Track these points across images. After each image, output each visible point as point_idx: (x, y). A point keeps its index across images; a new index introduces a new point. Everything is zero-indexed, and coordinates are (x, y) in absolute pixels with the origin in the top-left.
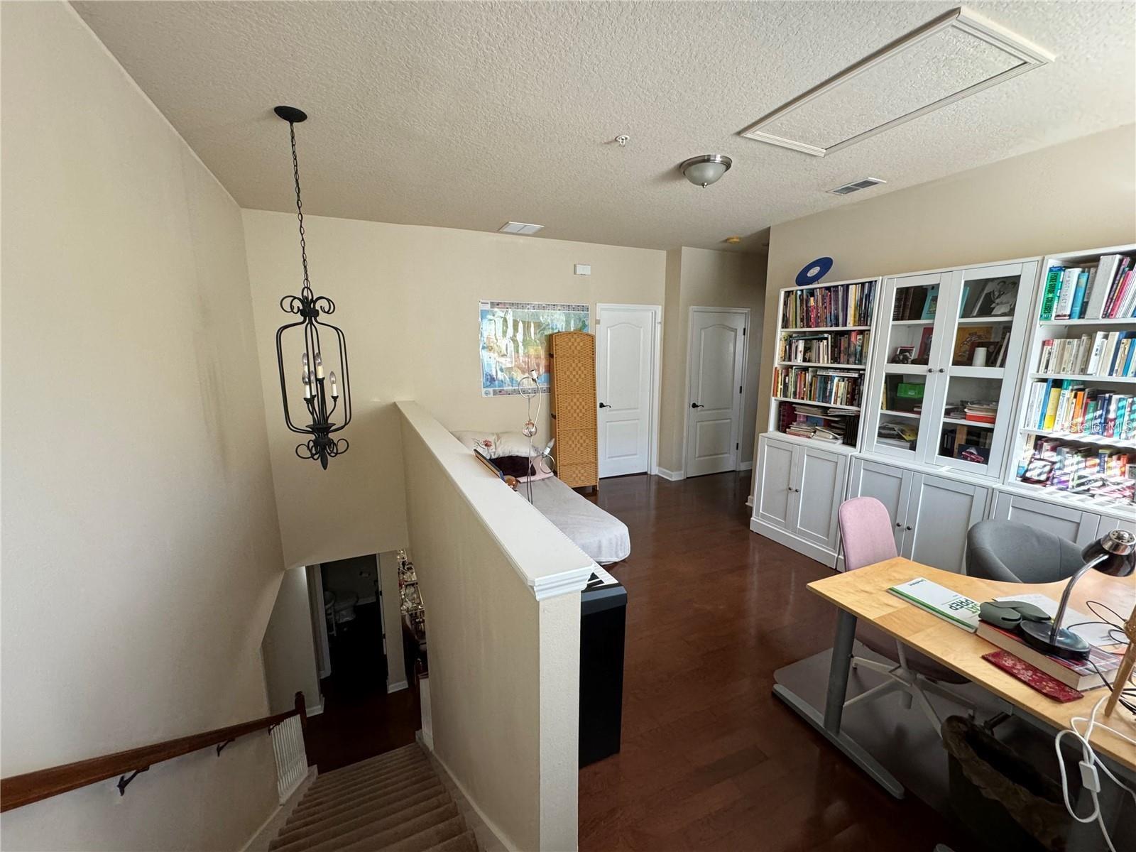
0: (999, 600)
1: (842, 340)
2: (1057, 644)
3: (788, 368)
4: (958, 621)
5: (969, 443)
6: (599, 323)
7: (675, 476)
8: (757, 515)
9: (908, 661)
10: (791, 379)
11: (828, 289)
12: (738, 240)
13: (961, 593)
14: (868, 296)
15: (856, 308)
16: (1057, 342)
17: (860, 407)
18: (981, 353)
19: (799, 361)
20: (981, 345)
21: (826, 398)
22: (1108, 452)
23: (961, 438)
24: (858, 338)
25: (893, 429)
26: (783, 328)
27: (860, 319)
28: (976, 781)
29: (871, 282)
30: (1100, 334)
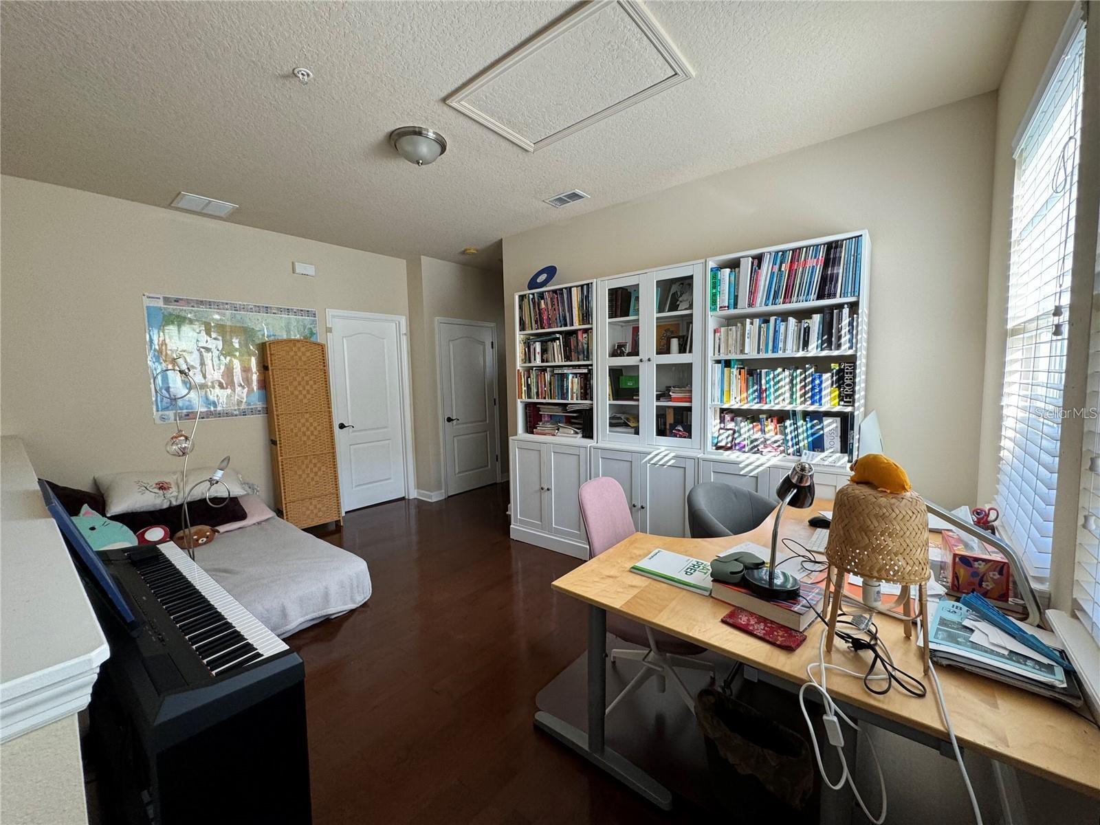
0: (722, 555)
1: (572, 340)
2: (775, 588)
3: (529, 370)
4: (694, 586)
5: (677, 422)
6: (331, 332)
7: (435, 497)
8: (516, 522)
9: (657, 643)
10: (532, 381)
11: (555, 291)
12: (475, 252)
13: (691, 556)
14: (587, 297)
15: (579, 309)
16: (723, 329)
17: (592, 400)
18: (675, 343)
19: (538, 362)
20: (674, 337)
21: (564, 396)
22: (764, 416)
23: (670, 419)
24: (584, 336)
25: (620, 418)
26: (520, 331)
27: (583, 319)
28: (732, 759)
29: (588, 285)
30: (748, 321)
